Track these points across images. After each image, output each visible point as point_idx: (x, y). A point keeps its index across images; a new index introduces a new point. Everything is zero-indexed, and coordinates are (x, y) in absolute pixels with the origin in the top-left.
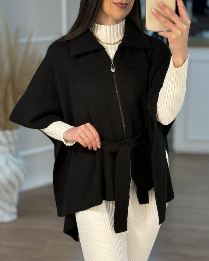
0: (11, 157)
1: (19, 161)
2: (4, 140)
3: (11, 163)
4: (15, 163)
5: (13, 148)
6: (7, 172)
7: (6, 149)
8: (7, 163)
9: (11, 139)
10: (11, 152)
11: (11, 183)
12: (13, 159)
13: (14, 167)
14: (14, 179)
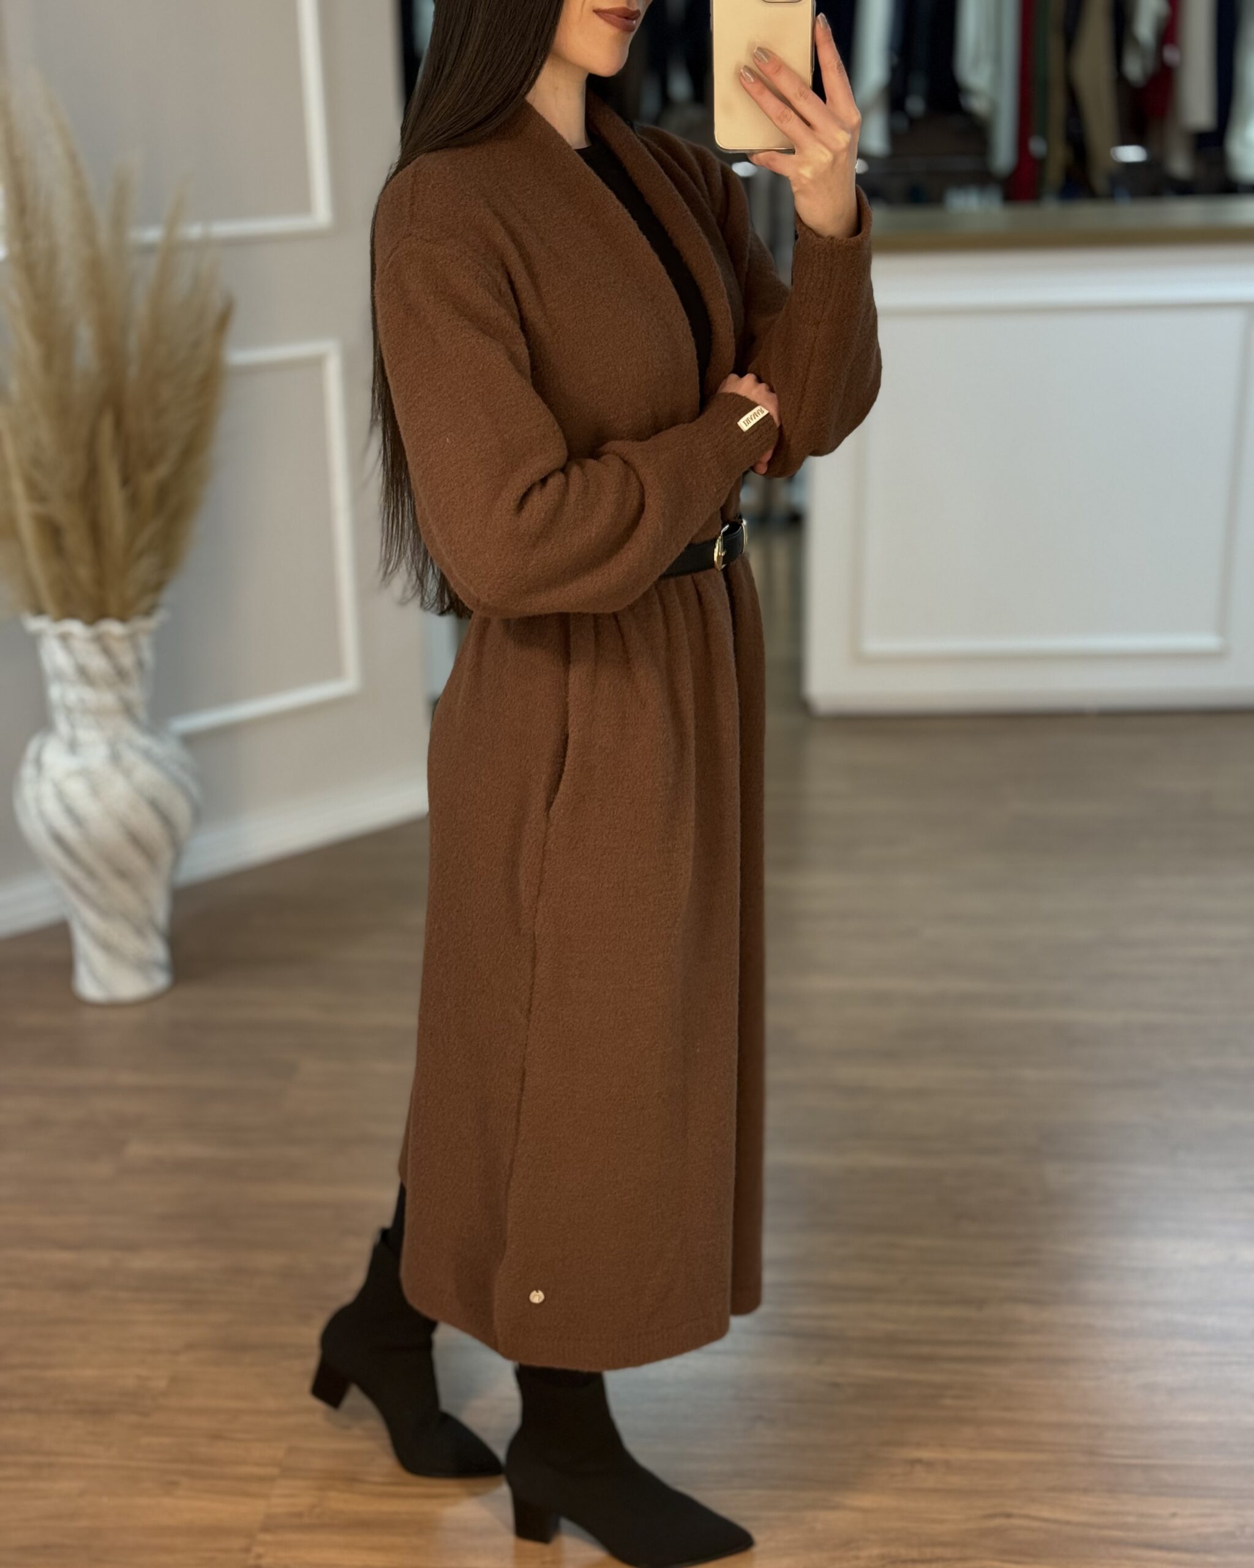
0: (130, 732)
1: (167, 749)
2: (97, 663)
3: (130, 757)
4: (147, 755)
5: (135, 693)
6: (119, 790)
7: (108, 699)
8: (115, 758)
9: (127, 660)
10: (128, 710)
11: (135, 839)
12: (144, 741)
13: (145, 773)
14: (149, 825)
